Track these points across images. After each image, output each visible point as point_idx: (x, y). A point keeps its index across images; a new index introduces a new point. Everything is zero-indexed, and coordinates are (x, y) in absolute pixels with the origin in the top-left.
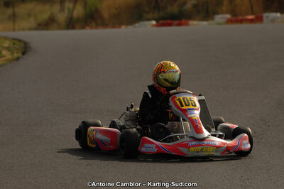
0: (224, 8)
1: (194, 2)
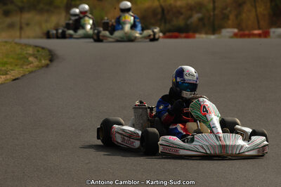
0: (230, 22)
1: (199, 15)
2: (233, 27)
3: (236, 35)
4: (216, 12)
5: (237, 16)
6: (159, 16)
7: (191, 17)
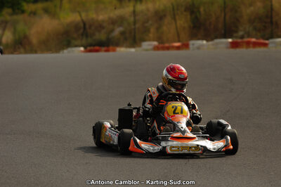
0: (151, 35)
1: (121, 29)
2: (154, 40)
3: (156, 48)
4: (137, 26)
5: (158, 29)
6: (82, 31)
7: (112, 31)
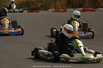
0: (52, 6)
1: (41, 4)
3: (54, 11)
4: (47, 3)
5: (54, 4)
6: (26, 4)
7: (37, 4)
